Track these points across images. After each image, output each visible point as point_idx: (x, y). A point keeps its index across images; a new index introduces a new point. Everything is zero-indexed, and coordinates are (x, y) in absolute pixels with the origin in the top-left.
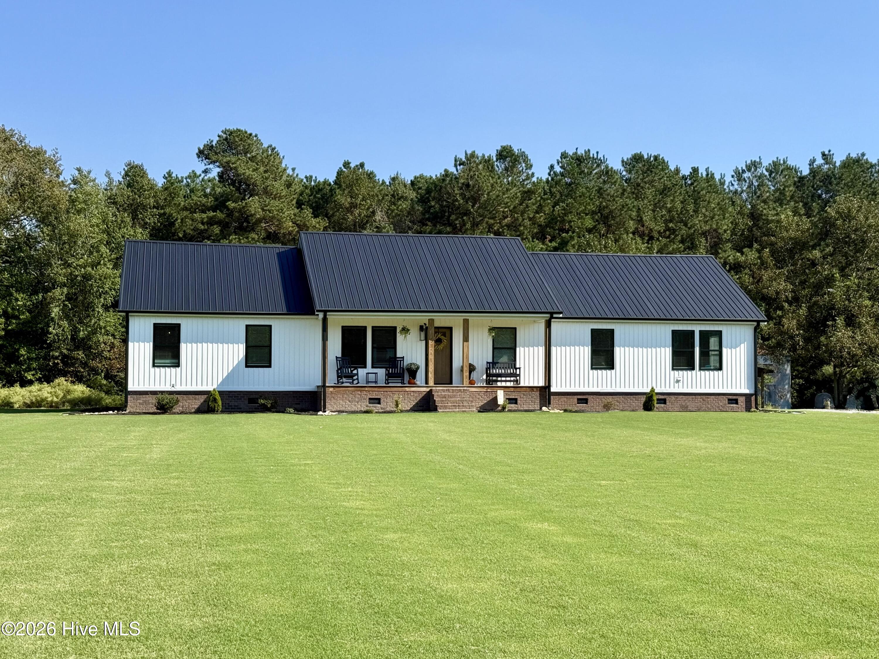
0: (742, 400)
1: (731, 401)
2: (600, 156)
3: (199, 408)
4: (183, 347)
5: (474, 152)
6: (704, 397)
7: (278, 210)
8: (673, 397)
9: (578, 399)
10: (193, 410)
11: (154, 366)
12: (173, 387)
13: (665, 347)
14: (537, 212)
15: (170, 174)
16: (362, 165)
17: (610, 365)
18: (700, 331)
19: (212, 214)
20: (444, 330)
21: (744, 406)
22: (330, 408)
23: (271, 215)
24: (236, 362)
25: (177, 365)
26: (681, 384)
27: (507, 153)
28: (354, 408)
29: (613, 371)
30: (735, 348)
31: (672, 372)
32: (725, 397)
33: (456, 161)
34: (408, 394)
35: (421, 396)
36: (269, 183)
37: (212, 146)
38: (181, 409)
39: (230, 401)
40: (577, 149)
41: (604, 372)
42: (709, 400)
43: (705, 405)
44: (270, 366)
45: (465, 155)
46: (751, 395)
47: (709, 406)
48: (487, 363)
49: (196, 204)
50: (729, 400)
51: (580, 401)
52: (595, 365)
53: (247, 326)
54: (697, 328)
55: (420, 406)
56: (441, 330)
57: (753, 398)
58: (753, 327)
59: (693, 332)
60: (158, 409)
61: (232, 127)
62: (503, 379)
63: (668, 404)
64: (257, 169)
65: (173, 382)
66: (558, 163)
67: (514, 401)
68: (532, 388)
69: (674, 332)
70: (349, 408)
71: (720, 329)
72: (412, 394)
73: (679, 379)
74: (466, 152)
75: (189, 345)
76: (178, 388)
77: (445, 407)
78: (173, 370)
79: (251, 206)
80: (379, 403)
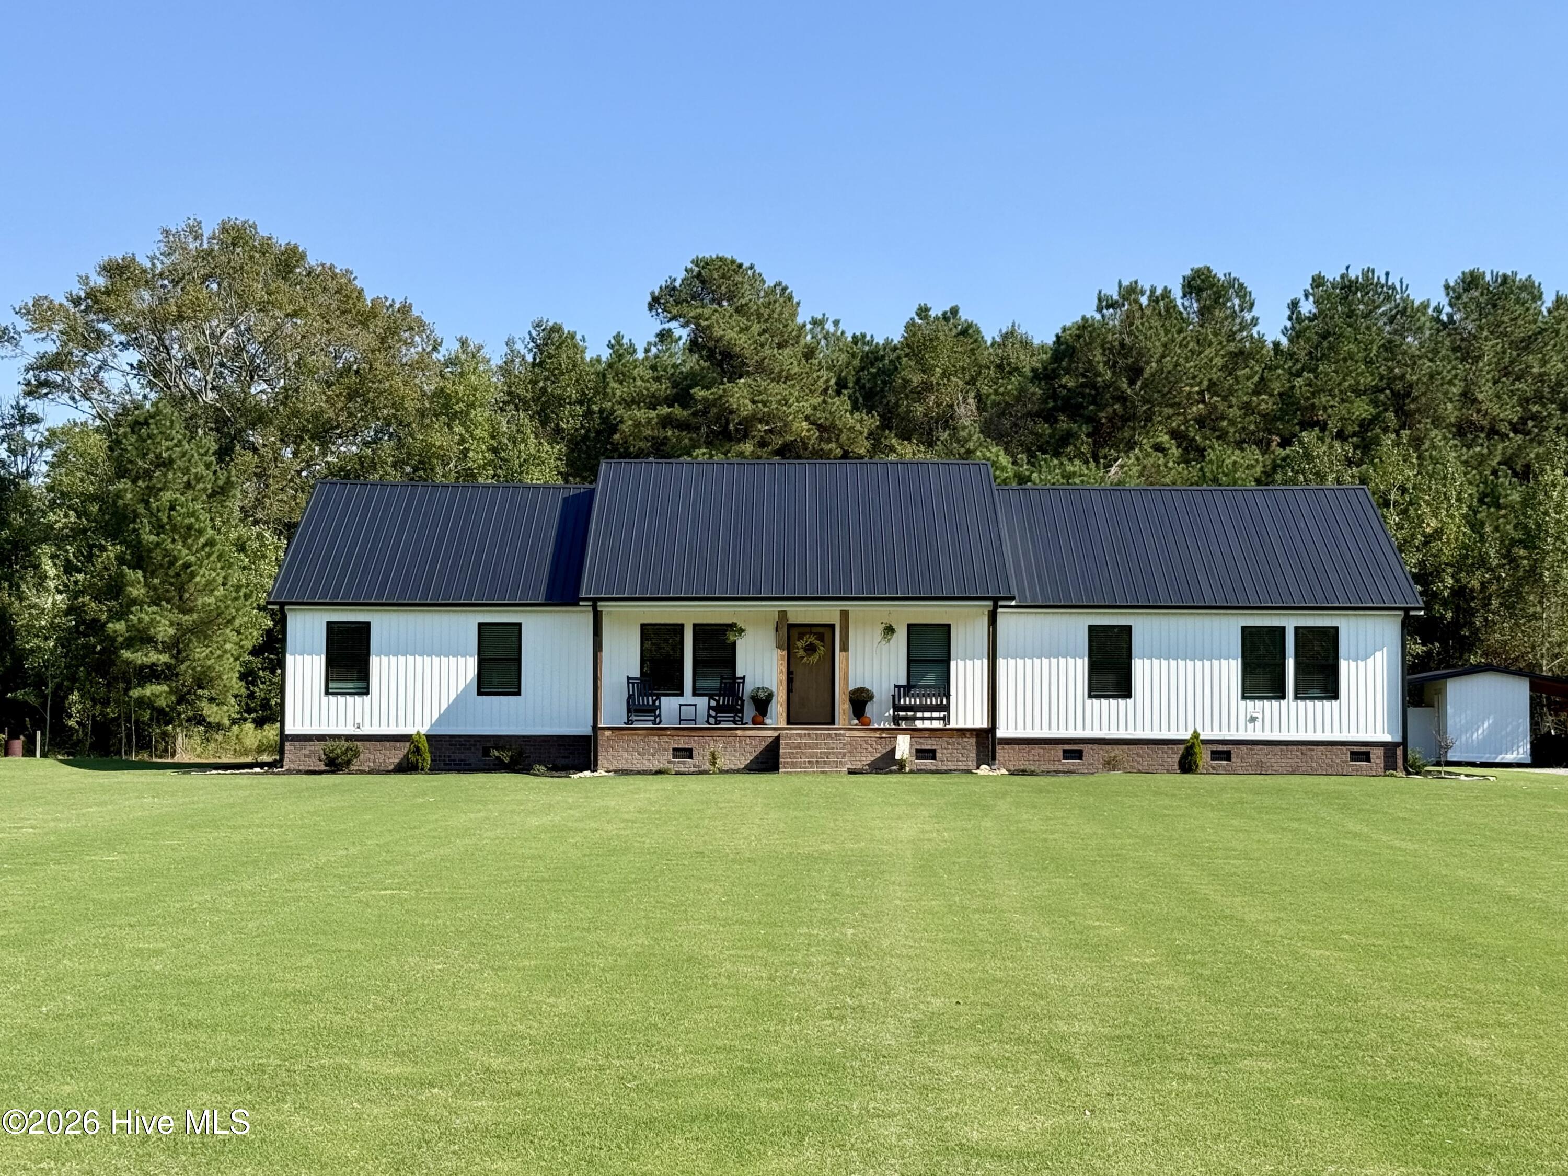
0: (1377, 755)
1: (1355, 756)
2: (1394, 280)
3: (400, 764)
4: (374, 661)
5: (1136, 282)
6: (1304, 748)
7: (779, 402)
8: (1244, 748)
9: (1065, 751)
10: (391, 767)
11: (327, 693)
12: (358, 727)
13: (1227, 658)
14: (1256, 393)
15: (618, 337)
16: (954, 311)
17: (1124, 689)
18: (1297, 629)
19: (666, 410)
20: (821, 630)
21: (1382, 765)
22: (606, 765)
23: (766, 410)
24: (461, 686)
25: (366, 691)
26: (1258, 724)
27: (1203, 281)
28: (648, 766)
29: (1130, 702)
30: (1365, 658)
31: (1242, 703)
32: (1344, 748)
33: (1100, 300)
34: (740, 742)
35: (764, 745)
36: (767, 351)
37: (674, 289)
38: (371, 764)
39: (453, 753)
40: (1348, 268)
41: (1113, 702)
42: (1313, 753)
43: (1306, 762)
44: (518, 693)
45: (1117, 288)
46: (1396, 745)
47: (1314, 764)
48: (896, 686)
49: (640, 394)
50: (1352, 753)
51: (1068, 754)
52: (1096, 690)
53: (480, 625)
54: (1290, 623)
55: (762, 763)
56: (814, 630)
57: (1399, 751)
58: (1399, 620)
59: (1283, 629)
60: (326, 765)
61: (709, 253)
62: (927, 715)
63: (1233, 760)
64: (747, 329)
65: (359, 720)
66: (1307, 297)
67: (930, 754)
68: (962, 732)
69: (1244, 629)
70: (638, 766)
71: (1334, 624)
72: (748, 742)
73: (1255, 715)
74: (1120, 282)
75: (385, 659)
76: (367, 730)
77: (794, 765)
78: (358, 699)
79: (732, 396)
80: (691, 757)
